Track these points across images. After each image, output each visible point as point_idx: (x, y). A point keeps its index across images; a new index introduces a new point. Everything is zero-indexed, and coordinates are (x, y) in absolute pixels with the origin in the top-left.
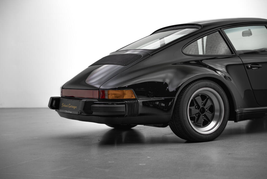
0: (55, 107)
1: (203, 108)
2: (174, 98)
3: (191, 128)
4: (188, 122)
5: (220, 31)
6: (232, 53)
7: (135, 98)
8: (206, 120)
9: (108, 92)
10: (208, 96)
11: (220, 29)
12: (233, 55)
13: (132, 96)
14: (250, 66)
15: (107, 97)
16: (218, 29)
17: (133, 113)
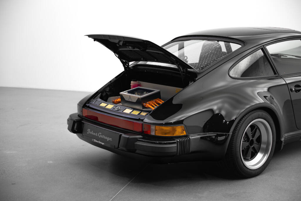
0: (77, 130)
1: (252, 140)
2: (229, 135)
3: (243, 165)
4: (240, 159)
5: (264, 48)
6: (275, 74)
7: (185, 134)
8: (253, 152)
9: (155, 128)
10: (257, 126)
11: (263, 46)
12: (276, 75)
13: (182, 133)
14: (295, 89)
15: (154, 132)
16: (261, 47)
17: (185, 151)
